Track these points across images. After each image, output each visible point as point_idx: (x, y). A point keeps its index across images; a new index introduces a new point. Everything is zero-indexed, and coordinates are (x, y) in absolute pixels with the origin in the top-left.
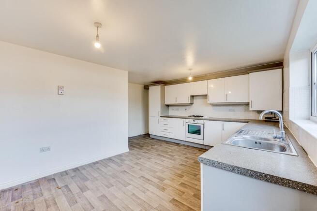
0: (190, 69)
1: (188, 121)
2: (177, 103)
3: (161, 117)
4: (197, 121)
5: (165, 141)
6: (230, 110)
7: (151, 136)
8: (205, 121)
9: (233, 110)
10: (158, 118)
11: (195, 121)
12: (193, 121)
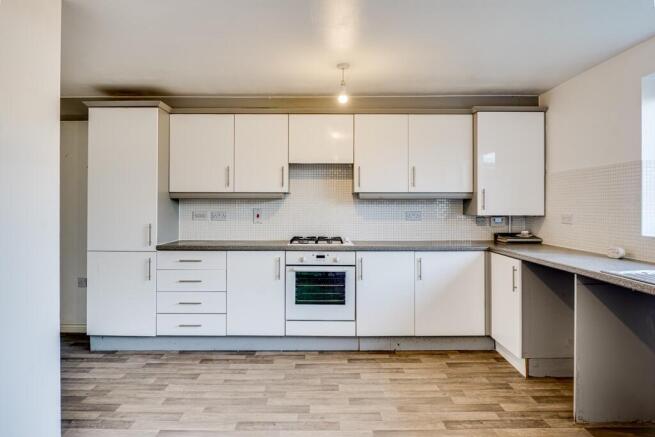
0: (342, 66)
1: (293, 257)
2: (229, 189)
3: (159, 248)
4: (330, 257)
5: (182, 352)
6: (408, 217)
7: (95, 345)
8: (360, 255)
9: (418, 217)
10: (147, 256)
11: (323, 257)
12: (318, 257)
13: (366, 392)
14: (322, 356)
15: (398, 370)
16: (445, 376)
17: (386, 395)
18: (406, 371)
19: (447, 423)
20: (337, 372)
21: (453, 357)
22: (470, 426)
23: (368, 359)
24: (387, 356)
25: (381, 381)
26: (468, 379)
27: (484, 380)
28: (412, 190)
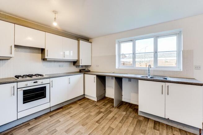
4: (40, 82)
11: (37, 82)
12: (34, 82)
13: (68, 126)
14: (37, 120)
15: (69, 113)
16: (82, 109)
17: (75, 123)
18: (71, 112)
19: (97, 122)
20: (50, 123)
21: (78, 102)
22: (102, 120)
23: (56, 113)
24: (61, 110)
25: (69, 119)
26: (88, 107)
27: (91, 106)
28: (64, 58)
